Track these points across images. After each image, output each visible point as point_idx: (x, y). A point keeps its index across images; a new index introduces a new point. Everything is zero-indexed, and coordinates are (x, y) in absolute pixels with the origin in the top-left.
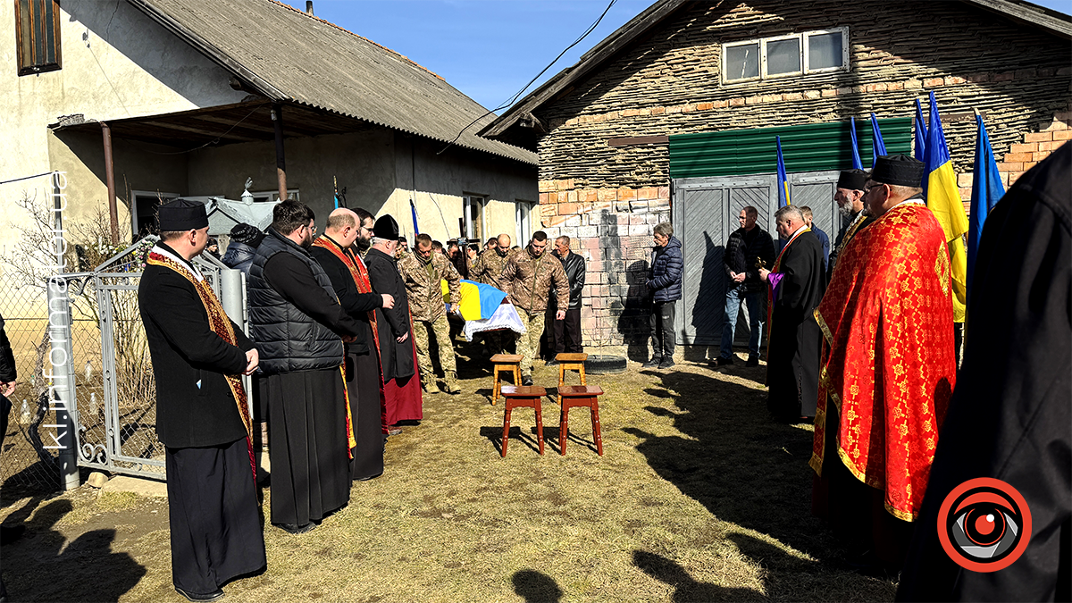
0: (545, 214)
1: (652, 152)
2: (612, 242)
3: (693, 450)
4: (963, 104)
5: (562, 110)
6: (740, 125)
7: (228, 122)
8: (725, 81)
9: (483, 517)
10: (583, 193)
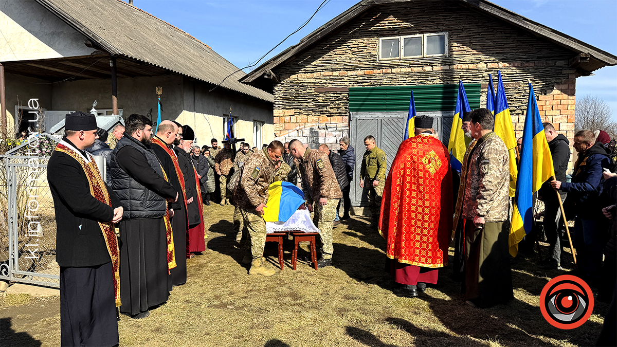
0: (277, 129)
1: (339, 97)
2: (316, 146)
3: (368, 267)
4: (508, 78)
5: (288, 70)
6: (388, 84)
7: (81, 66)
8: (381, 59)
9: (252, 308)
10: (300, 117)
